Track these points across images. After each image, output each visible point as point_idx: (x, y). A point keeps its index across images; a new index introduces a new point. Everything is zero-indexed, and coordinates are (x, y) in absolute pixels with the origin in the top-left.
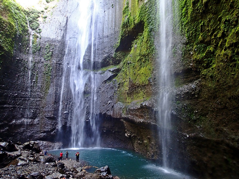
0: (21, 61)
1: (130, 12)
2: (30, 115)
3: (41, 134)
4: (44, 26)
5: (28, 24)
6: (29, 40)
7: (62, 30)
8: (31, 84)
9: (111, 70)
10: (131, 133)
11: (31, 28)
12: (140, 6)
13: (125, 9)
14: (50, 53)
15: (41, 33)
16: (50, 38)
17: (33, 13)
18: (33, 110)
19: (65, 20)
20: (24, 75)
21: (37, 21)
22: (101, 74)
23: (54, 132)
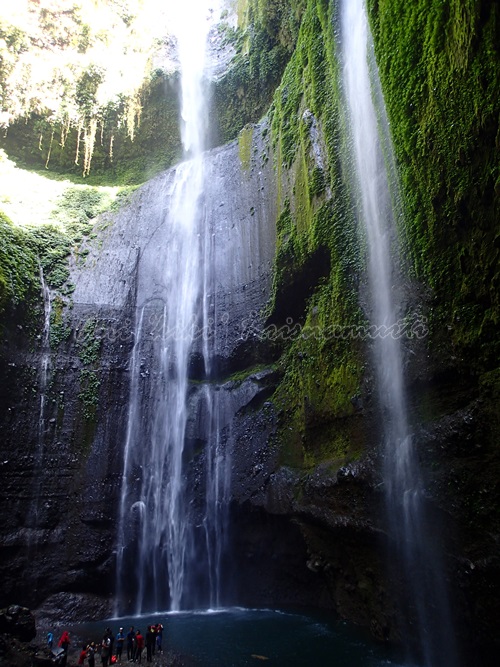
0: (22, 371)
1: (293, 225)
2: (40, 518)
3: (69, 573)
4: (80, 276)
5: (42, 274)
6: (42, 315)
7: (125, 282)
8: (46, 429)
9: (258, 378)
10: (322, 560)
11: (48, 284)
12: (317, 211)
13: (282, 217)
14: (96, 343)
15: (73, 295)
16: (94, 305)
17: (53, 247)
18: (50, 503)
19: (134, 256)
20: (28, 407)
21: (65, 264)
22: (230, 389)
23: (107, 566)
